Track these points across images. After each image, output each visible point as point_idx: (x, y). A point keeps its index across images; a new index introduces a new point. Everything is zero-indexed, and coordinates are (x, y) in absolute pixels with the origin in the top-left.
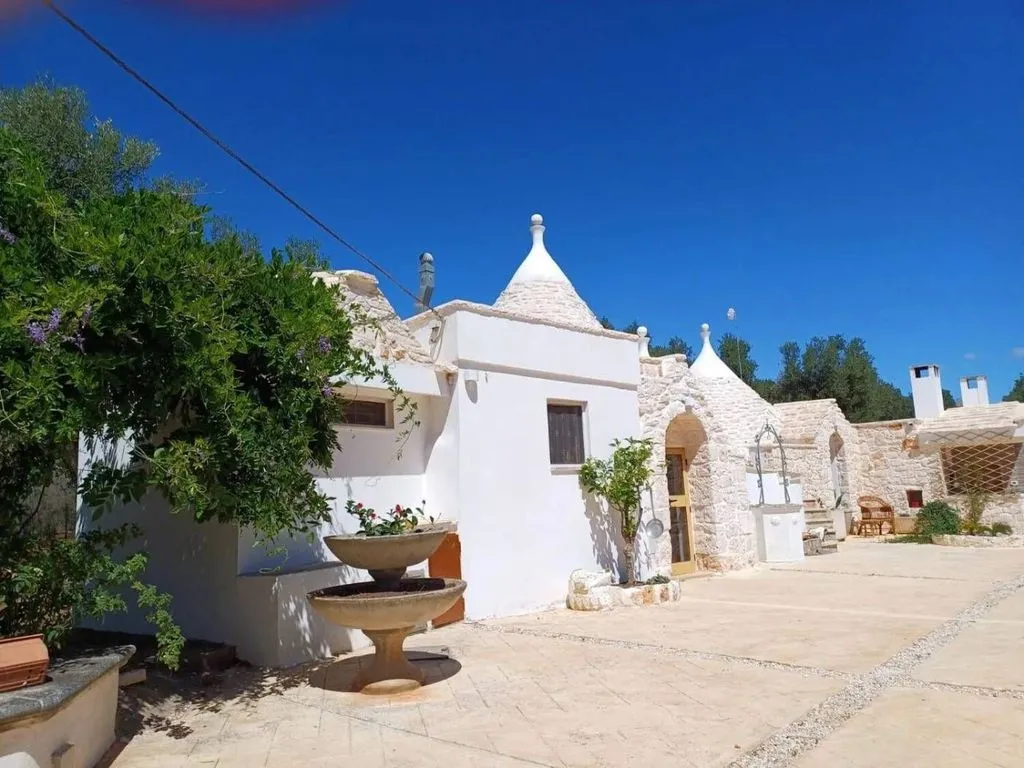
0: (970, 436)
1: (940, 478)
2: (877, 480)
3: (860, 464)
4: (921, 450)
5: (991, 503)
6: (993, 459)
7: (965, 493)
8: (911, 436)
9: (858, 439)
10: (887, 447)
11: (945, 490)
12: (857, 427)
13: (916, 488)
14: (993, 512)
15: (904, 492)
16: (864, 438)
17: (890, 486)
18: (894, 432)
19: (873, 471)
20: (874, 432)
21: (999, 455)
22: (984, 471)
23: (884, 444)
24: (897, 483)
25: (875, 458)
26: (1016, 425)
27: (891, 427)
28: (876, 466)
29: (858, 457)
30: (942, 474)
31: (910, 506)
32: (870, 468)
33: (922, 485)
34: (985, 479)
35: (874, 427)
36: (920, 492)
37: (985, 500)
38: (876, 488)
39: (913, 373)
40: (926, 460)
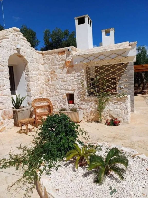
0: (102, 57)
1: (83, 86)
2: (52, 87)
3: (44, 77)
4: (75, 68)
5: (110, 102)
6: (107, 76)
7: (96, 95)
8: (69, 59)
9: (43, 62)
10: (57, 67)
11: (87, 93)
12: (42, 54)
13: (71, 92)
14: (111, 108)
15: (65, 95)
16: (46, 61)
17: (58, 91)
18: (61, 56)
19: (50, 82)
20: (50, 57)
21: (117, 70)
22: (108, 81)
23: (56, 65)
24: (62, 89)
25: (52, 74)
26: (130, 47)
27: (59, 53)
28: (51, 78)
29: (42, 73)
30: (85, 83)
31: (68, 103)
32: (49, 80)
33: (74, 90)
34: (108, 86)
35: (51, 54)
36: (73, 94)
37: (107, 101)
38: (51, 92)
39: (77, 22)
40: (76, 75)
